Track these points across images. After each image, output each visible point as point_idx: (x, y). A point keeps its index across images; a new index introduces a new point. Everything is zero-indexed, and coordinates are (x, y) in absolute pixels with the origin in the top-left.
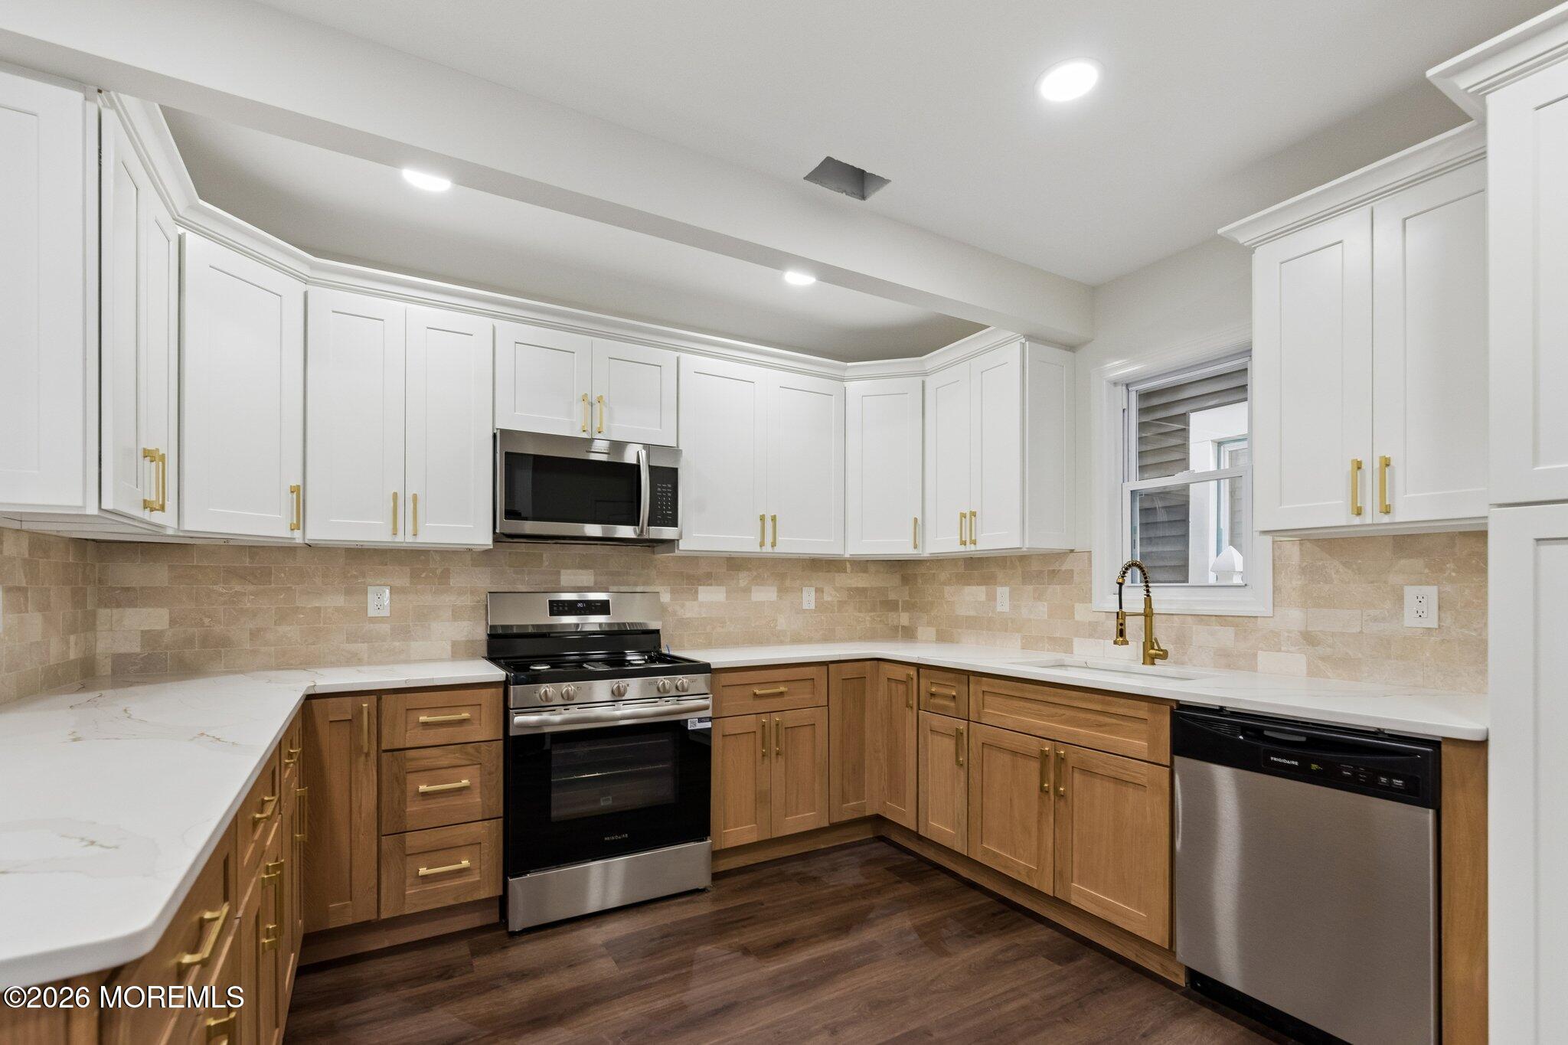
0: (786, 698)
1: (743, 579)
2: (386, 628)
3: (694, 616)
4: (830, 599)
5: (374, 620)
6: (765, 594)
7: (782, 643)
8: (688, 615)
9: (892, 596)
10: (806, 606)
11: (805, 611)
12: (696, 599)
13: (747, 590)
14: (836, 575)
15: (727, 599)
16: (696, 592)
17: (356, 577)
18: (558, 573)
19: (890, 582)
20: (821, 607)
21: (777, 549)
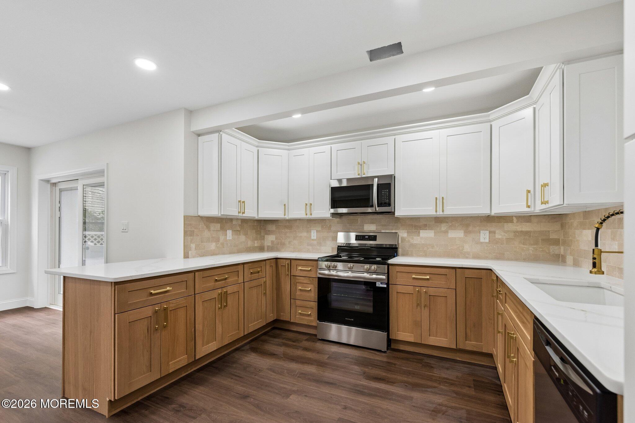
0: (430, 281)
1: (444, 227)
2: (315, 242)
3: (418, 243)
4: (500, 237)
5: (313, 240)
6: (457, 234)
7: (467, 258)
8: (415, 242)
9: (553, 236)
10: (482, 240)
11: (482, 243)
12: (419, 236)
13: (446, 232)
14: (505, 224)
15: (435, 235)
16: (419, 233)
17: (309, 228)
18: (363, 226)
19: (552, 229)
20: (493, 241)
21: (445, 213)
